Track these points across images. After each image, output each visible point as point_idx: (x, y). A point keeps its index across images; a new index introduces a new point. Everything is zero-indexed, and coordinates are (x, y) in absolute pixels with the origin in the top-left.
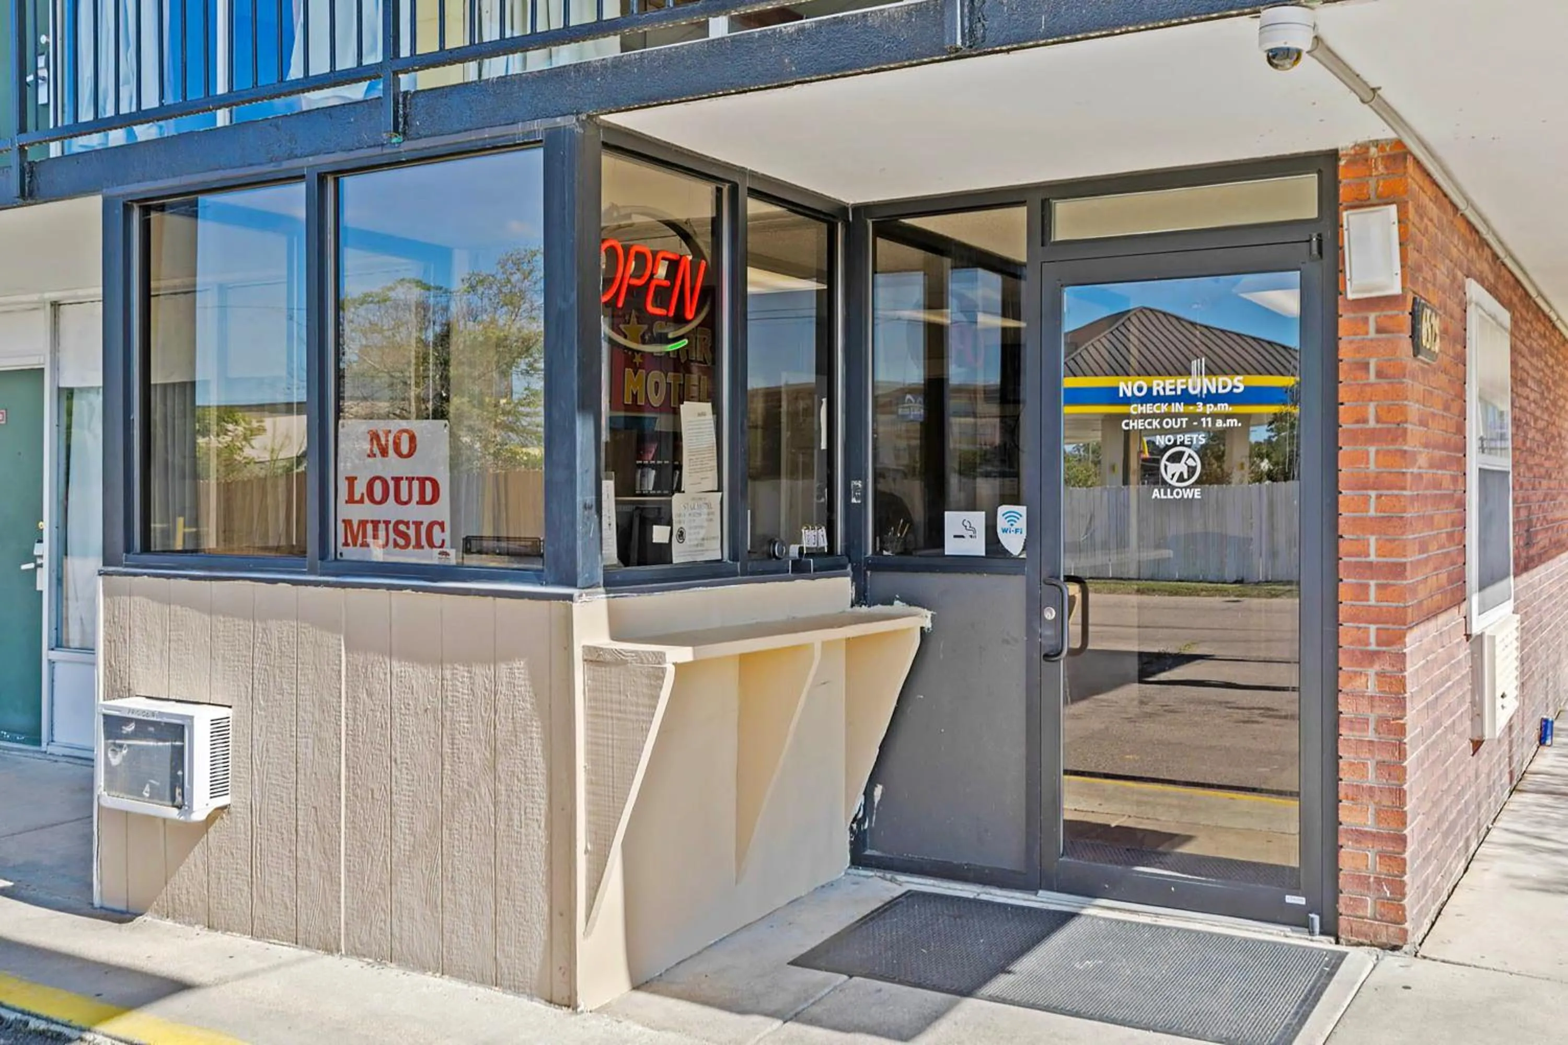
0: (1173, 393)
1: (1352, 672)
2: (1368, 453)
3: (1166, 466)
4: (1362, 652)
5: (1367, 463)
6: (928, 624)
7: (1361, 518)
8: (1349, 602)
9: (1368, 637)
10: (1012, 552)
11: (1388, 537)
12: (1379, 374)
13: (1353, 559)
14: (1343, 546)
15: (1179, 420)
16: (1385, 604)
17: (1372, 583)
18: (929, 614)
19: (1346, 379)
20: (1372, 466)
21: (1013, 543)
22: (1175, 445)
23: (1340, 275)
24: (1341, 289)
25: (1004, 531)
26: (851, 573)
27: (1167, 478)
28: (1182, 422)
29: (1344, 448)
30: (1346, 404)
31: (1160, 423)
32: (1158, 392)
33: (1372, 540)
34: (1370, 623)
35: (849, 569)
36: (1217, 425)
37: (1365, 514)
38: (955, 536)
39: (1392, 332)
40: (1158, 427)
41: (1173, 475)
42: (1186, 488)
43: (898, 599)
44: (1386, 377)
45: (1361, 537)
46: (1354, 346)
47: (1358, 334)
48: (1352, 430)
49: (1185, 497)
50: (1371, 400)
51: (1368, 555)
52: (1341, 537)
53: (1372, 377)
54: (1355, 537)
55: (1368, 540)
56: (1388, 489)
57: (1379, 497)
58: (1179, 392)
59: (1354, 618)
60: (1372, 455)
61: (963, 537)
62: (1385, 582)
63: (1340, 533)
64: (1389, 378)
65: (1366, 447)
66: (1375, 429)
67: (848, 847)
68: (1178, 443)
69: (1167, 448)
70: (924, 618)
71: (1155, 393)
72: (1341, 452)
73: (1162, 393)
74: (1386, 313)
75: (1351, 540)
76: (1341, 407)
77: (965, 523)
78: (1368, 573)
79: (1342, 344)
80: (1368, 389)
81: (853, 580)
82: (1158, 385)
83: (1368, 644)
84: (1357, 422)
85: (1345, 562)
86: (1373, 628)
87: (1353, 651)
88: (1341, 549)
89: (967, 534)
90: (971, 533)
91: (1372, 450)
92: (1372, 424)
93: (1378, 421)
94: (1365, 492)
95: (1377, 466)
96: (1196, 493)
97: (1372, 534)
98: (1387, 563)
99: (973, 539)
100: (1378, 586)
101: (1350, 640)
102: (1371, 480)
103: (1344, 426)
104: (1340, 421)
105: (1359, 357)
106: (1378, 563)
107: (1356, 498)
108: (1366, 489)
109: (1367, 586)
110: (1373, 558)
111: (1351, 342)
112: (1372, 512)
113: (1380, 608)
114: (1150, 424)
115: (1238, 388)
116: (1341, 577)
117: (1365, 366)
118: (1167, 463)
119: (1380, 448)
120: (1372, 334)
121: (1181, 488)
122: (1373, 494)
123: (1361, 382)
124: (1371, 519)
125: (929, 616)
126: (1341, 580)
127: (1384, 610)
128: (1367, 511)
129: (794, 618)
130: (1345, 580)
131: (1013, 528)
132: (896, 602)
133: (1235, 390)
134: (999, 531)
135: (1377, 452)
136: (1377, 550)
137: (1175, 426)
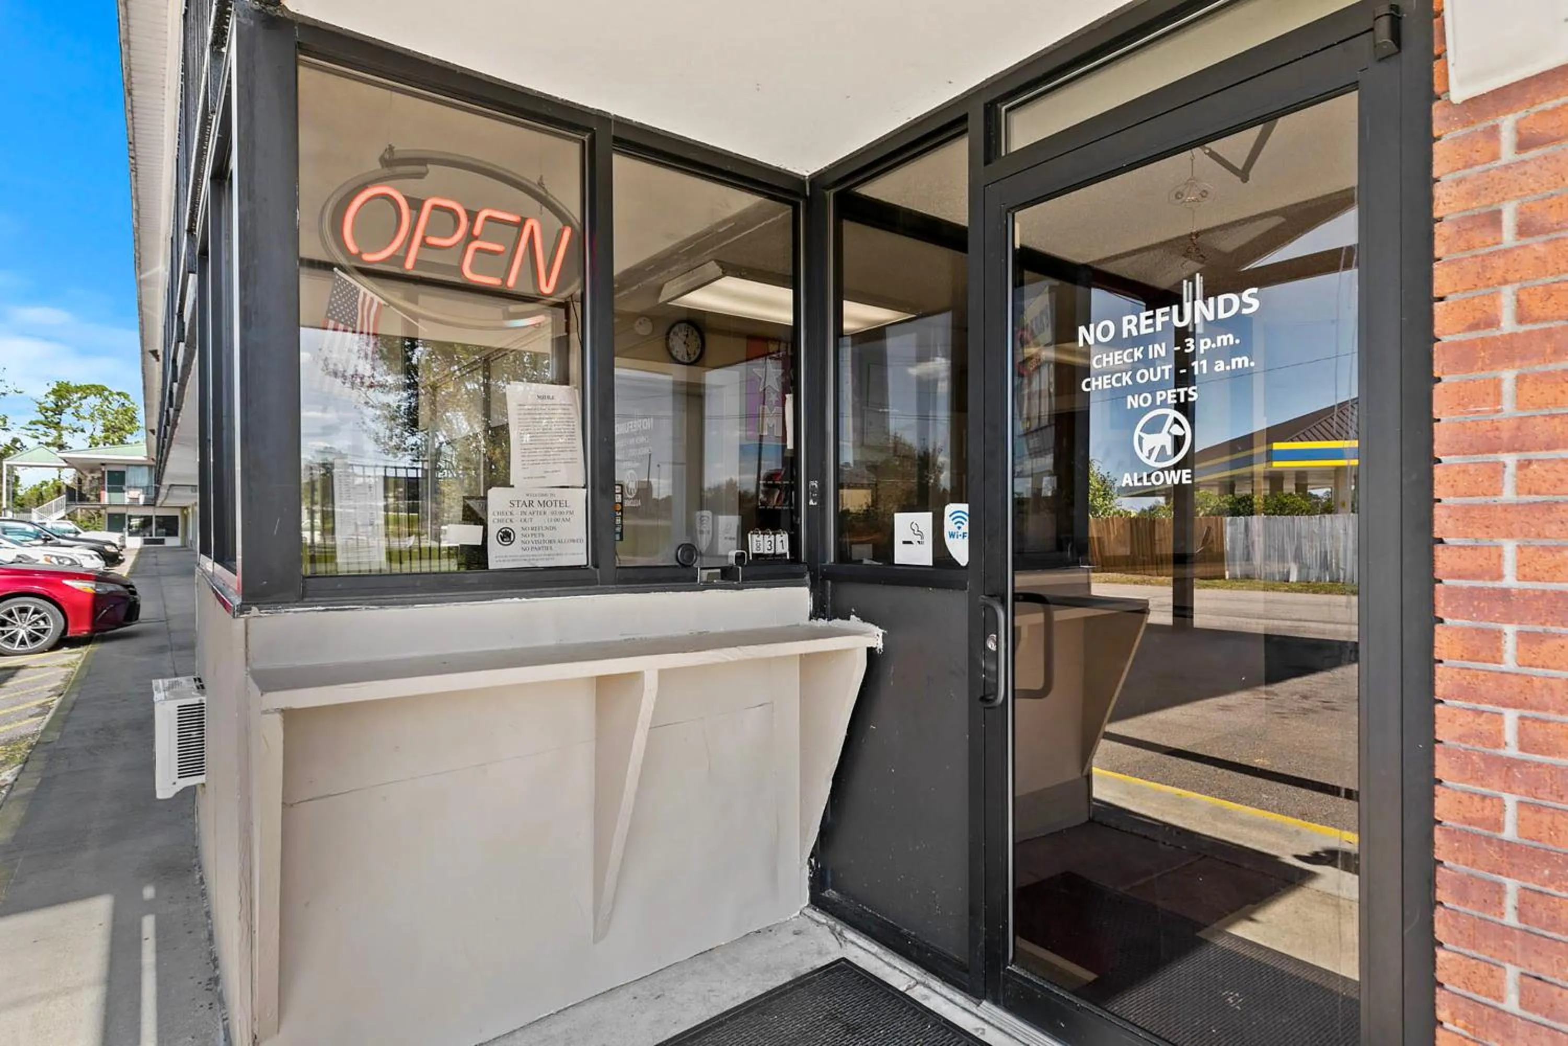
0: (1151, 330)
1: (1464, 792)
2: (1497, 384)
3: (1140, 439)
4: (1485, 758)
5: (1498, 401)
6: (878, 644)
7: (1486, 507)
8: (1454, 662)
9: (1500, 732)
10: (959, 561)
11: (1546, 542)
12: (1524, 229)
13: (1465, 583)
14: (1443, 558)
15: (1159, 369)
16: (1540, 671)
17: (1510, 630)
18: (880, 632)
19: (1448, 251)
20: (1508, 406)
21: (960, 550)
22: (1153, 406)
23: (1437, 64)
24: (1437, 89)
25: (952, 535)
26: (810, 583)
27: (1143, 456)
28: (1163, 371)
29: (1445, 379)
30: (1451, 298)
31: (1133, 378)
32: (1129, 330)
33: (1509, 548)
34: (1506, 706)
35: (807, 577)
36: (1216, 369)
37: (1490, 499)
38: (905, 542)
39: (1554, 140)
40: (1130, 383)
41: (1151, 452)
42: (1168, 469)
43: (854, 614)
44: (1542, 231)
45: (1485, 542)
46: (1464, 188)
47: (1476, 163)
48: (1459, 344)
49: (1169, 482)
50: (1506, 282)
51: (1500, 577)
52: (1441, 541)
53: (1508, 236)
54: (1470, 542)
55: (1499, 547)
56: (1548, 447)
57: (1523, 465)
58: (1159, 328)
59: (1467, 692)
60: (1508, 387)
61: (910, 543)
62: (1540, 629)
63: (1437, 535)
64: (1547, 233)
65: (1494, 373)
66: (1513, 335)
67: (807, 883)
68: (1158, 403)
69: (1142, 411)
70: (875, 637)
71: (1125, 335)
72: (1438, 387)
73: (1135, 333)
74: (1538, 108)
75: (1463, 547)
76: (1438, 306)
77: (914, 526)
78: (1500, 608)
79: (1439, 191)
80: (1499, 262)
81: (811, 591)
82: (1130, 322)
83: (1499, 742)
84: (1474, 327)
85: (1448, 588)
86: (1511, 717)
87: (1467, 754)
88: (1439, 565)
89: (915, 539)
90: (919, 538)
91: (1508, 376)
92: (1508, 324)
93: (1521, 320)
94: (1491, 457)
95: (1519, 406)
96: (1184, 476)
97: (1510, 536)
98: (1544, 592)
99: (921, 546)
100: (1523, 637)
101: (1459, 731)
102: (1505, 436)
103: (1446, 339)
104: (1437, 331)
105: (1478, 206)
106: (1522, 592)
107: (1472, 469)
108: (1495, 451)
109: (1498, 636)
110: (1510, 581)
111: (1459, 182)
112: (1508, 494)
113: (1529, 679)
114: (1119, 380)
115: (1250, 306)
116: (1439, 614)
117: (1494, 219)
118: (1143, 435)
119: (1525, 370)
120: (1507, 152)
121: (1162, 470)
122: (1510, 460)
123: (1482, 251)
124: (1506, 508)
125: (881, 635)
126: (1441, 621)
127: (1537, 683)
128: (1498, 493)
129: (700, 633)
130: (1448, 621)
131: (961, 532)
132: (853, 617)
133: (1245, 311)
134: (946, 535)
135: (1520, 379)
136: (1520, 566)
137: (1153, 379)
